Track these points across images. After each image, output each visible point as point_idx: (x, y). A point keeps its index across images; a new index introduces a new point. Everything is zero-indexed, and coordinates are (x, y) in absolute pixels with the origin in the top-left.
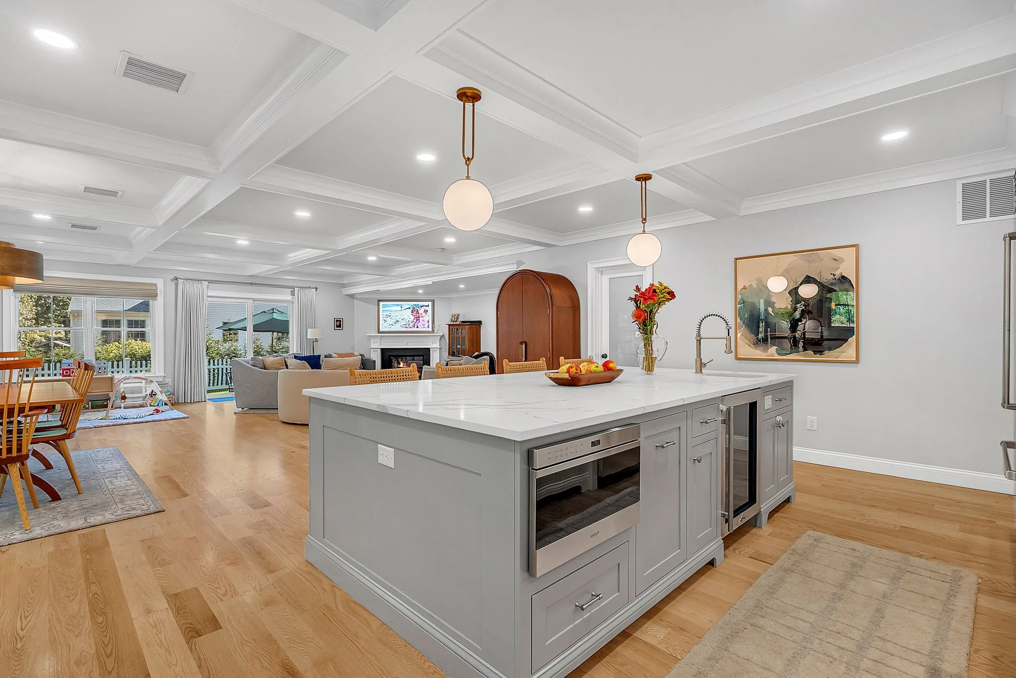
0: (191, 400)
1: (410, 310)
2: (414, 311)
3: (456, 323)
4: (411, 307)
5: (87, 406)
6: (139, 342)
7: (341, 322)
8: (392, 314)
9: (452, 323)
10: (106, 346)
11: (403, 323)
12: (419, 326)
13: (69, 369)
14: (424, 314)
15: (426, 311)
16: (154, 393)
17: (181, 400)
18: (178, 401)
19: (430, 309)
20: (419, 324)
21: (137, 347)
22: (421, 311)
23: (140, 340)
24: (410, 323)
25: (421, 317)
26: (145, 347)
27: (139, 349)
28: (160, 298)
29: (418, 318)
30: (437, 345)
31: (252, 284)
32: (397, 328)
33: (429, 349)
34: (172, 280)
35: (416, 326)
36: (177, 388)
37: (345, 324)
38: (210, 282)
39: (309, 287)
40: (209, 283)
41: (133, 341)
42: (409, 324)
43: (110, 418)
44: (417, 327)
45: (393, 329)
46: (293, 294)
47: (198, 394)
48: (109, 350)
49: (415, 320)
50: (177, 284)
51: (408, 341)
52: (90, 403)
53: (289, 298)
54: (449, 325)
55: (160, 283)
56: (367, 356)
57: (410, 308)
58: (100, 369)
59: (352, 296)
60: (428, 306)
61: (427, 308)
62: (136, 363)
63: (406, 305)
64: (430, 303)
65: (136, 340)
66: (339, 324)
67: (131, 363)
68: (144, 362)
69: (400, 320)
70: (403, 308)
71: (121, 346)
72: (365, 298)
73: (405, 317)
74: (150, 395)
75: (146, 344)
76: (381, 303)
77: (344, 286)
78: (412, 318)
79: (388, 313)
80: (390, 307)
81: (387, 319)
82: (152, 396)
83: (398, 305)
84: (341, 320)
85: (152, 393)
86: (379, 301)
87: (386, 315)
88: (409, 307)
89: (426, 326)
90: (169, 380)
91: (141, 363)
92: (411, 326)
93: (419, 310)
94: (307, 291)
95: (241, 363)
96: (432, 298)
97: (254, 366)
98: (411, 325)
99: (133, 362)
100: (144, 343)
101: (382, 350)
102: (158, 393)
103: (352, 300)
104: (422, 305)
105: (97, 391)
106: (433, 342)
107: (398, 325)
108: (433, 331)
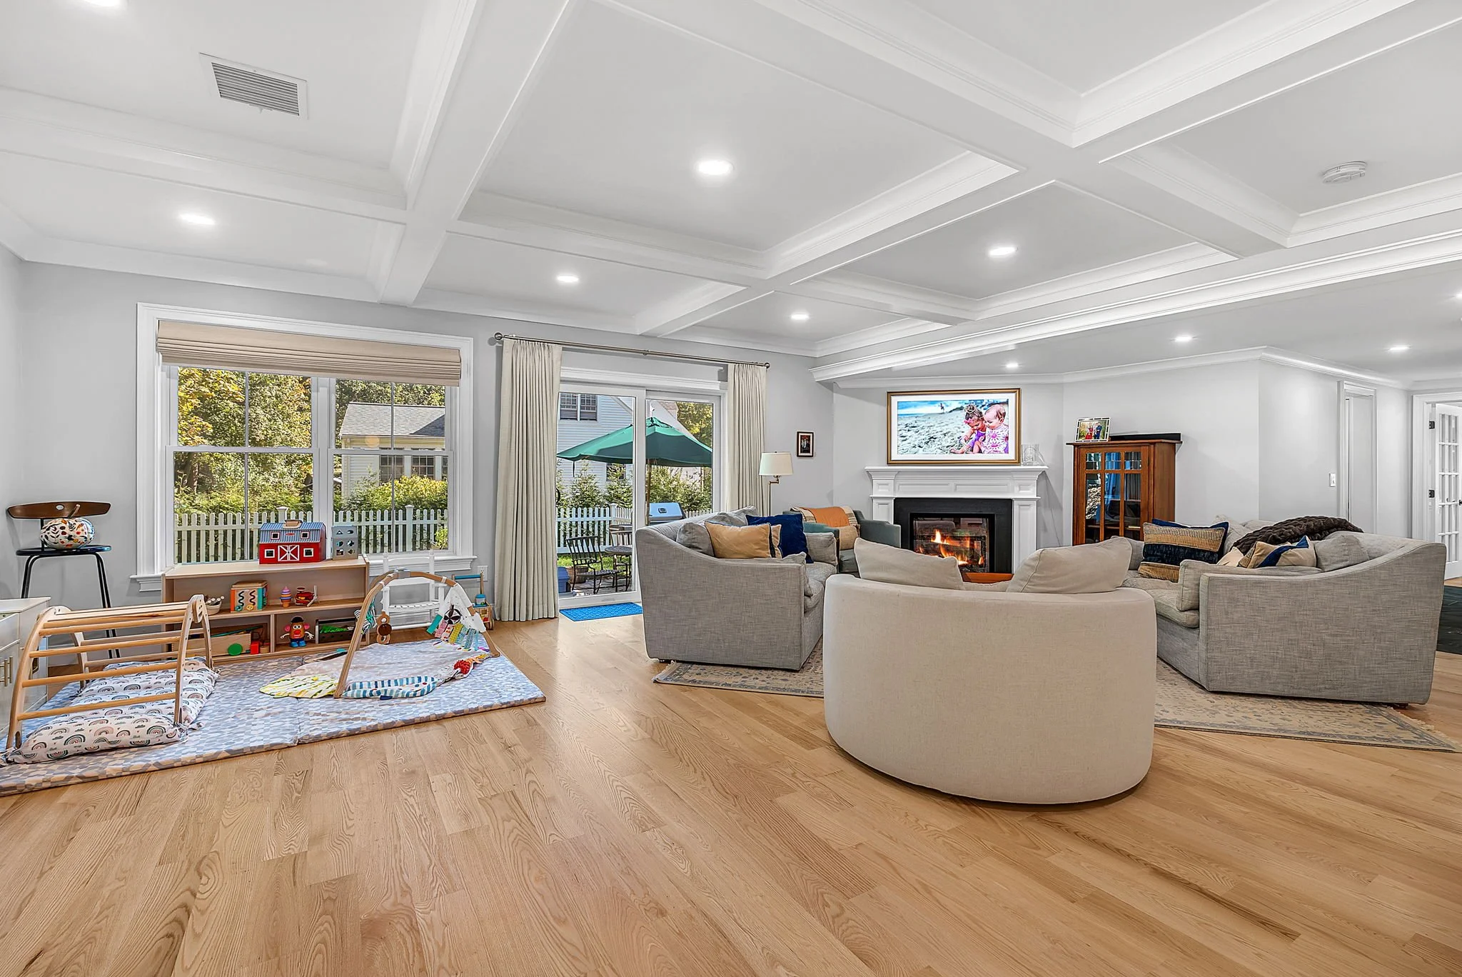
0: (527, 615)
1: (963, 414)
2: (973, 415)
3: (1100, 440)
4: (965, 406)
5: (311, 636)
6: (426, 479)
7: (809, 440)
8: (919, 423)
9: (1082, 440)
10: (383, 485)
11: (947, 441)
12: (983, 449)
13: (275, 546)
14: (996, 421)
15: (1001, 416)
16: (455, 614)
17: (507, 616)
18: (500, 617)
19: (1010, 411)
20: (985, 444)
21: (423, 488)
22: (990, 415)
23: (428, 477)
24: (963, 441)
25: (988, 430)
26: (434, 487)
27: (426, 490)
28: (466, 382)
29: (980, 433)
30: (1031, 493)
31: (645, 353)
32: (933, 453)
33: (1009, 502)
34: (491, 342)
35: (976, 449)
36: (498, 589)
37: (817, 445)
38: (567, 347)
39: (756, 364)
40: (564, 349)
41: (418, 478)
42: (961, 445)
43: (349, 693)
44: (980, 451)
45: (920, 455)
46: (723, 377)
47: (541, 602)
48: (386, 491)
49: (974, 436)
50: (500, 352)
51: (960, 482)
52: (317, 627)
53: (715, 386)
54: (1075, 445)
55: (466, 347)
56: (866, 517)
57: (961, 409)
58: (341, 544)
59: (829, 385)
60: (1007, 403)
61: (1003, 409)
62: (422, 512)
63: (953, 401)
64: (1011, 397)
65: (422, 477)
66: (805, 446)
67: (415, 513)
68: (432, 511)
69: (938, 435)
70: (947, 409)
71: (402, 485)
72: (858, 388)
73: (951, 428)
74: (446, 618)
75: (435, 484)
76: (895, 400)
77: (816, 362)
78: (967, 430)
79: (910, 421)
80: (915, 406)
81: (909, 434)
82: (450, 622)
83: (933, 403)
84: (810, 436)
85: (451, 614)
86: (891, 394)
87: (906, 426)
88: (959, 406)
89: (1001, 449)
90: (483, 569)
91: (429, 513)
92: (964, 448)
93: (984, 412)
94: (750, 370)
95: (661, 540)
96: (1015, 384)
97: (690, 547)
98: (966, 446)
99: (418, 511)
100: (433, 482)
101: (897, 501)
102: (466, 613)
103: (830, 392)
104: (991, 401)
105: (329, 602)
106: (1020, 486)
107: (934, 447)
108: (1018, 461)
